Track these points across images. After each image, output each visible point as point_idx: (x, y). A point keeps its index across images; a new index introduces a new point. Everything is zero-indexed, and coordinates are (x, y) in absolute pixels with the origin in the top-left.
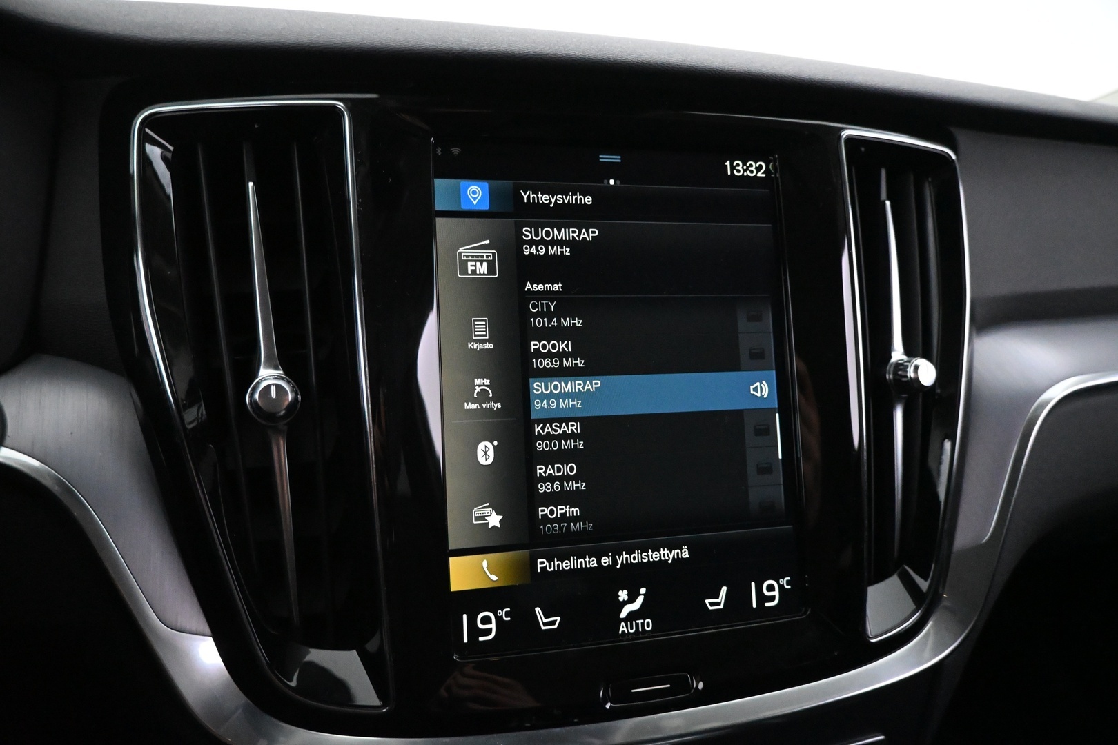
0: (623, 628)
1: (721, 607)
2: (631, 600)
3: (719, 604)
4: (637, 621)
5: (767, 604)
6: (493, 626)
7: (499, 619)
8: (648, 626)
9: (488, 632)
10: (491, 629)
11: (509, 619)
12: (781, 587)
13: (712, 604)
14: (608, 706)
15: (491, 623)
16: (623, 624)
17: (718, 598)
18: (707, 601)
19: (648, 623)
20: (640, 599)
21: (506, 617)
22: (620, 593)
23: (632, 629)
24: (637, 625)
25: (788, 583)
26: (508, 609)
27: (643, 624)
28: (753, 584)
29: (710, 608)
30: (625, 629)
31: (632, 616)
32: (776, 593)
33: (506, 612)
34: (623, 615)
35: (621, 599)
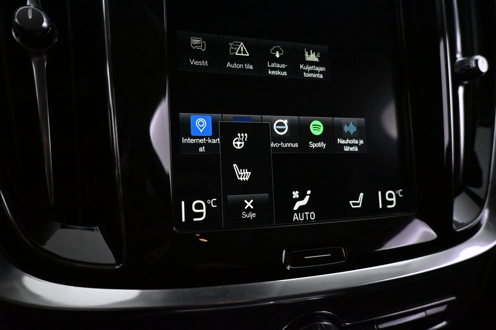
0: (296, 217)
1: (360, 206)
2: (301, 198)
3: (358, 204)
4: (305, 213)
5: (389, 207)
6: (204, 211)
7: (208, 206)
8: (313, 217)
9: (201, 215)
10: (202, 213)
11: (216, 206)
12: (397, 195)
13: (354, 204)
14: (288, 268)
15: (202, 209)
16: (295, 214)
17: (358, 200)
18: (351, 202)
19: (312, 215)
20: (307, 198)
21: (213, 205)
22: (294, 193)
23: (301, 218)
24: (305, 215)
25: (401, 193)
26: (215, 199)
27: (309, 215)
28: (380, 193)
29: (353, 207)
30: (297, 218)
31: (302, 209)
32: (394, 199)
33: (213, 201)
34: (296, 208)
35: (294, 197)
